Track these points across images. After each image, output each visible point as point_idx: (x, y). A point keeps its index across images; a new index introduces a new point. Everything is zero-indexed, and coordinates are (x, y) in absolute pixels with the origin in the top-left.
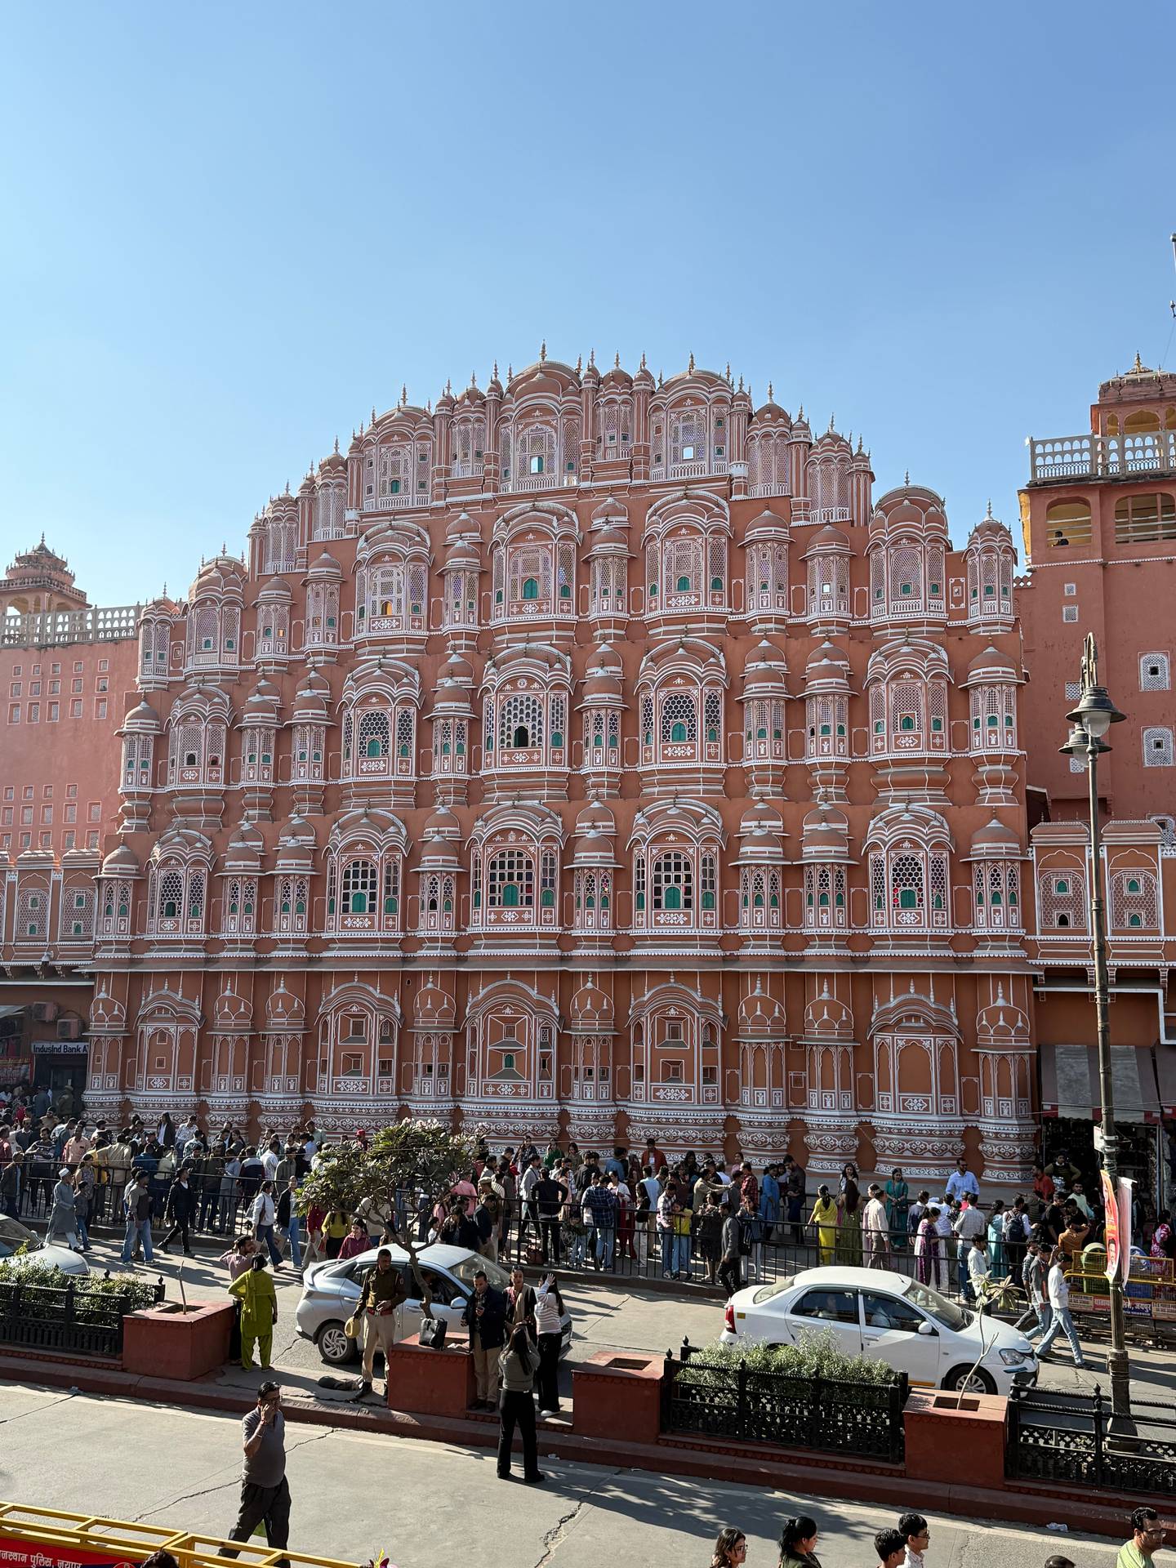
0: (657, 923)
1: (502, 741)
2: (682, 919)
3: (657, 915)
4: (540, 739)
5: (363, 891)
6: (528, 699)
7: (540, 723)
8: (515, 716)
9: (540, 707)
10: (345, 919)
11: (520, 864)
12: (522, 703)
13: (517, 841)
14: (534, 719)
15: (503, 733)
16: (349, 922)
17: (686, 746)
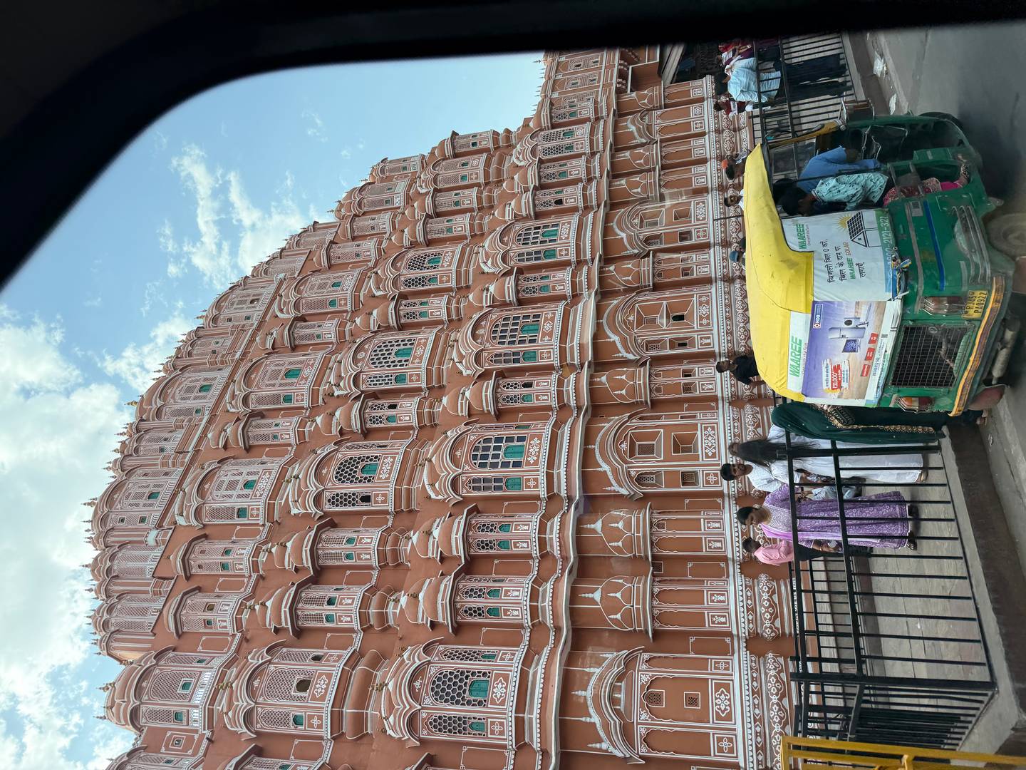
0: (567, 238)
1: (401, 366)
2: (567, 226)
3: (561, 239)
5: (503, 449)
6: (375, 351)
8: (384, 358)
10: (528, 464)
11: (505, 325)
12: (376, 355)
13: (484, 328)
14: (392, 346)
15: (394, 366)
16: (532, 460)
17: (445, 256)
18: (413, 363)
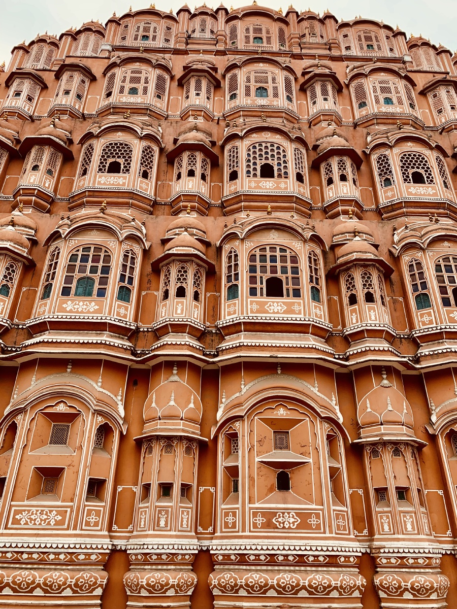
1: (248, 172)
3: (448, 312)
4: (286, 173)
5: (91, 275)
6: (272, 146)
7: (285, 162)
8: (261, 155)
9: (284, 151)
10: (63, 302)
11: (283, 259)
12: (266, 147)
14: (279, 158)
15: (248, 166)
16: (68, 305)
17: (428, 187)
18: (250, 181)
